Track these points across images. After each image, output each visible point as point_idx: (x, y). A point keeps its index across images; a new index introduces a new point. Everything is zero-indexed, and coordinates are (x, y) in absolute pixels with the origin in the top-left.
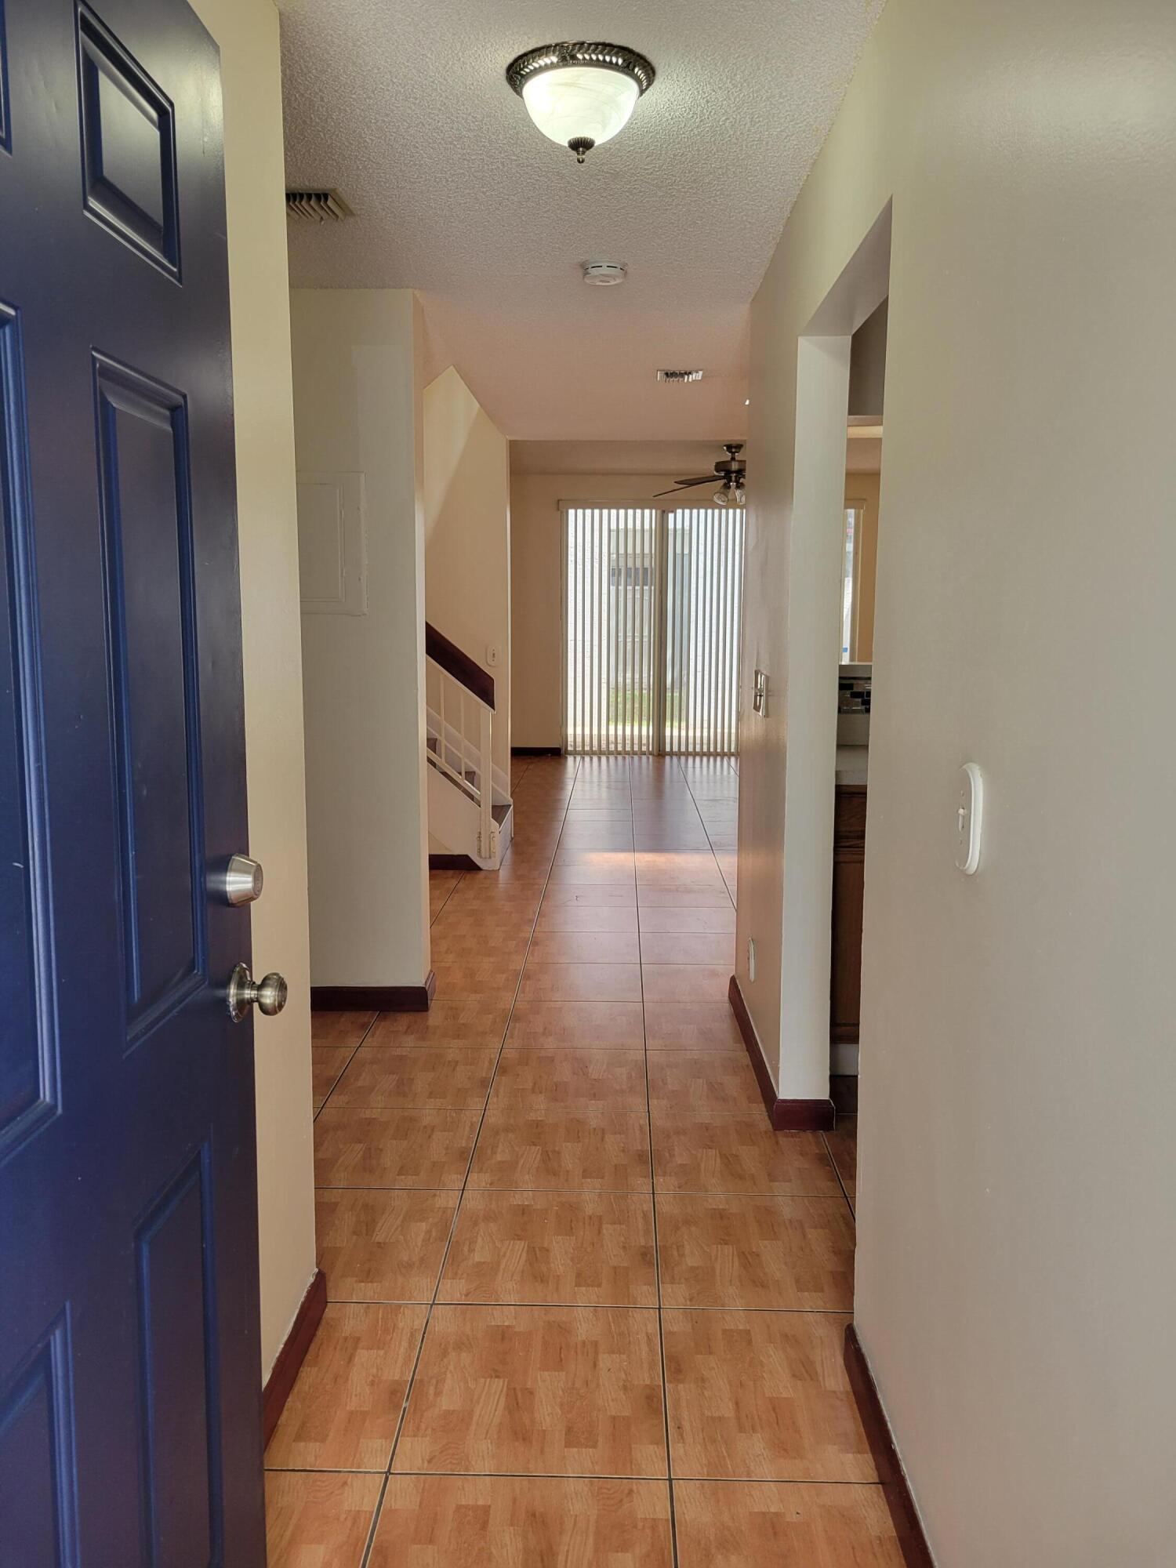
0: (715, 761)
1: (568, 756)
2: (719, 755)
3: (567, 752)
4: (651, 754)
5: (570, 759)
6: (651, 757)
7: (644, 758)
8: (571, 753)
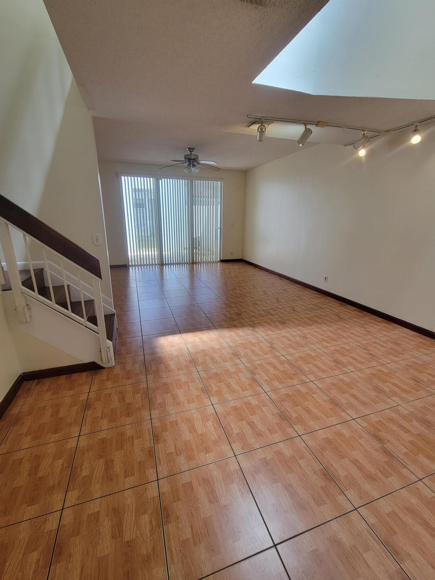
0: (180, 266)
1: (130, 267)
2: (181, 264)
3: (129, 266)
4: (159, 265)
5: (131, 268)
6: (159, 266)
7: (156, 266)
8: (130, 266)
